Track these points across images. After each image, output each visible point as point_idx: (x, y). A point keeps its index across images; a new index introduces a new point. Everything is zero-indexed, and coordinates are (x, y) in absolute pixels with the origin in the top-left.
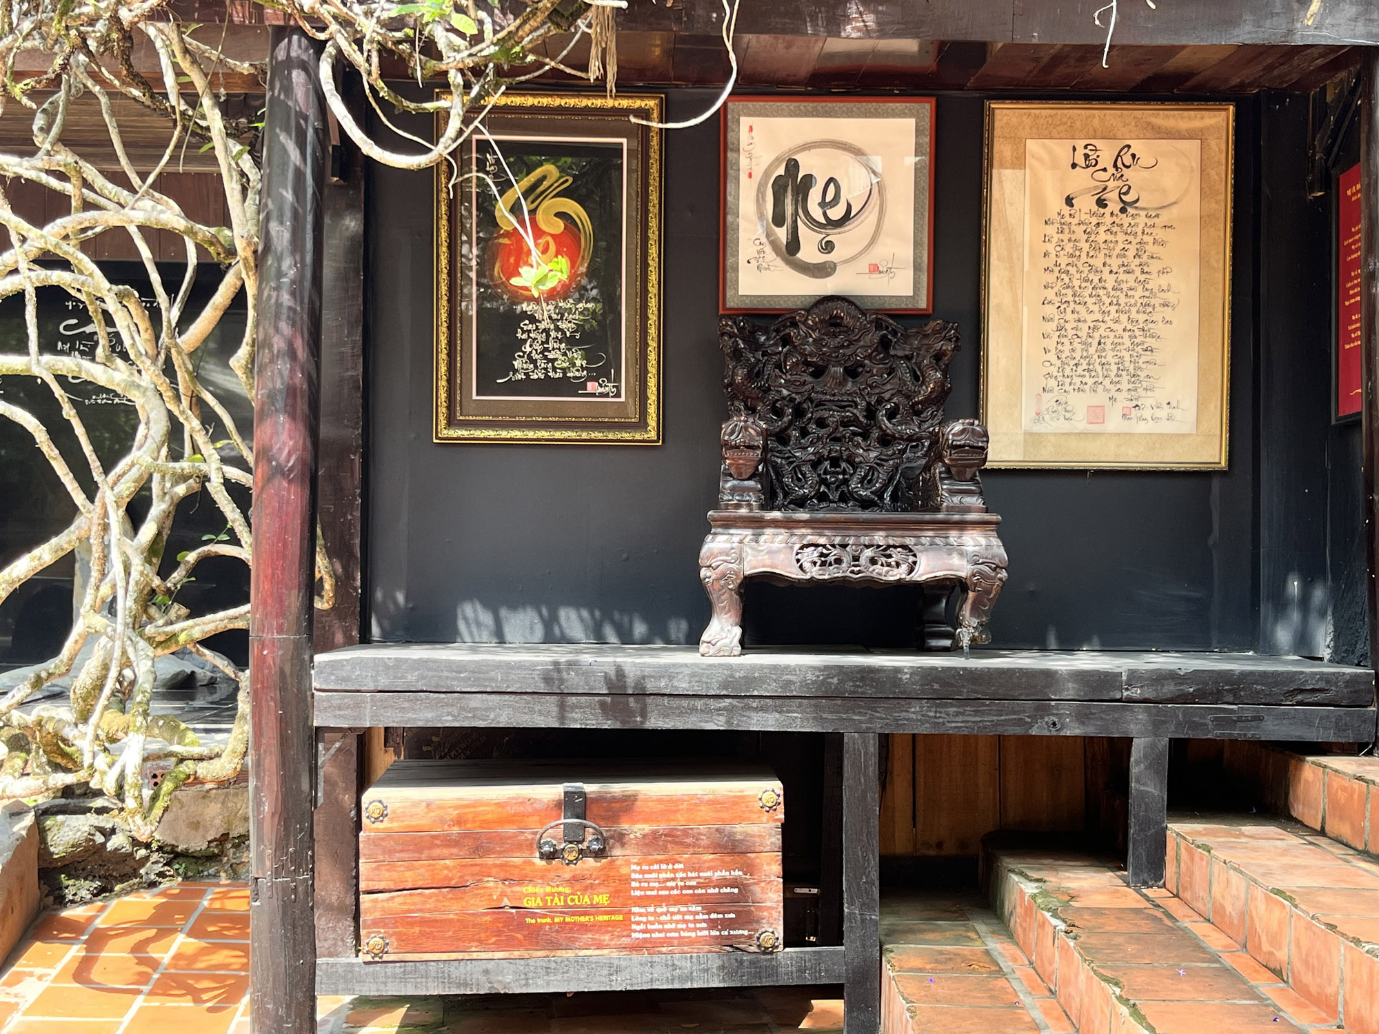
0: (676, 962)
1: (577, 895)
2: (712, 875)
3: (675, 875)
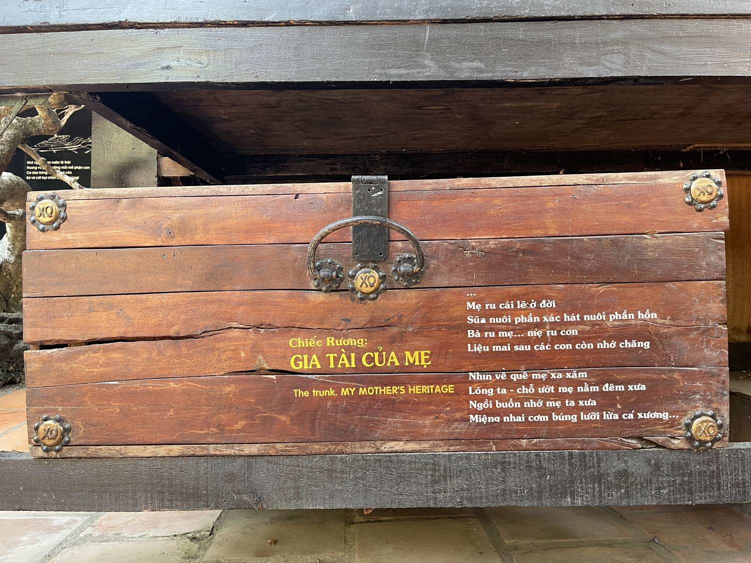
1: (377, 351)
2: (604, 319)
3: (542, 319)
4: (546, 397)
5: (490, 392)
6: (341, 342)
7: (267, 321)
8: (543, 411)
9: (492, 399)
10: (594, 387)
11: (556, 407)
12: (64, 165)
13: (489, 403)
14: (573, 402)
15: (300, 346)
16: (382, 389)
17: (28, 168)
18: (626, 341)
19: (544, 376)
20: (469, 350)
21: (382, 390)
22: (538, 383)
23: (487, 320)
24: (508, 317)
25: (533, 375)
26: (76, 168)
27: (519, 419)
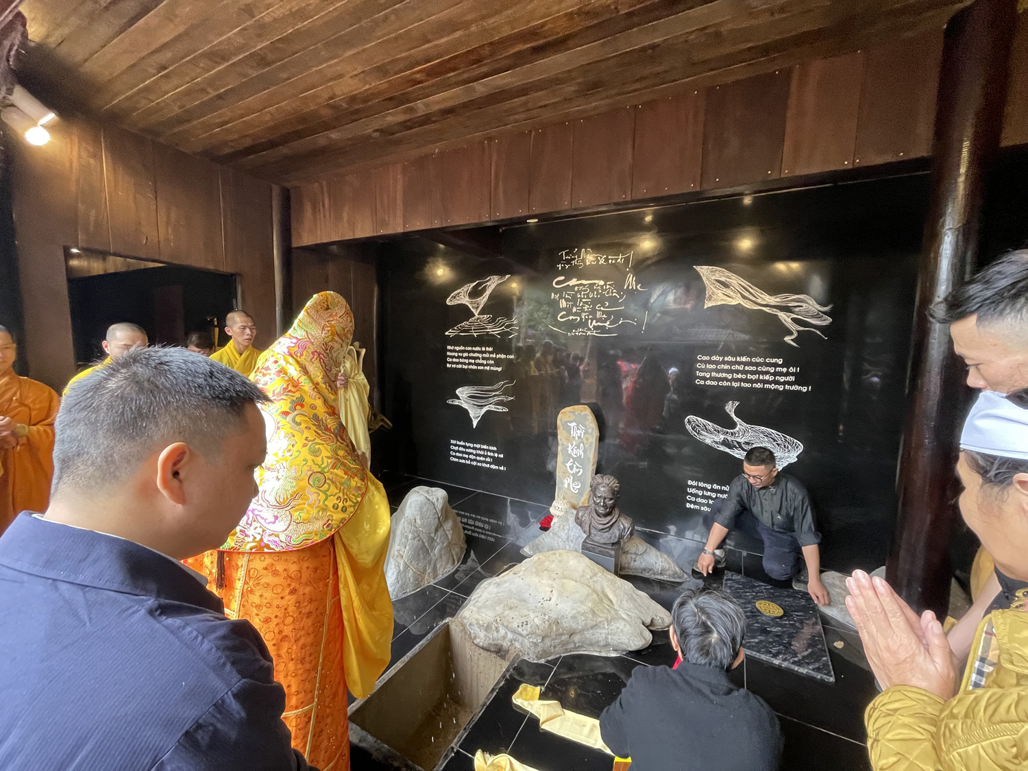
12: (485, 352)
17: (448, 353)
26: (498, 356)
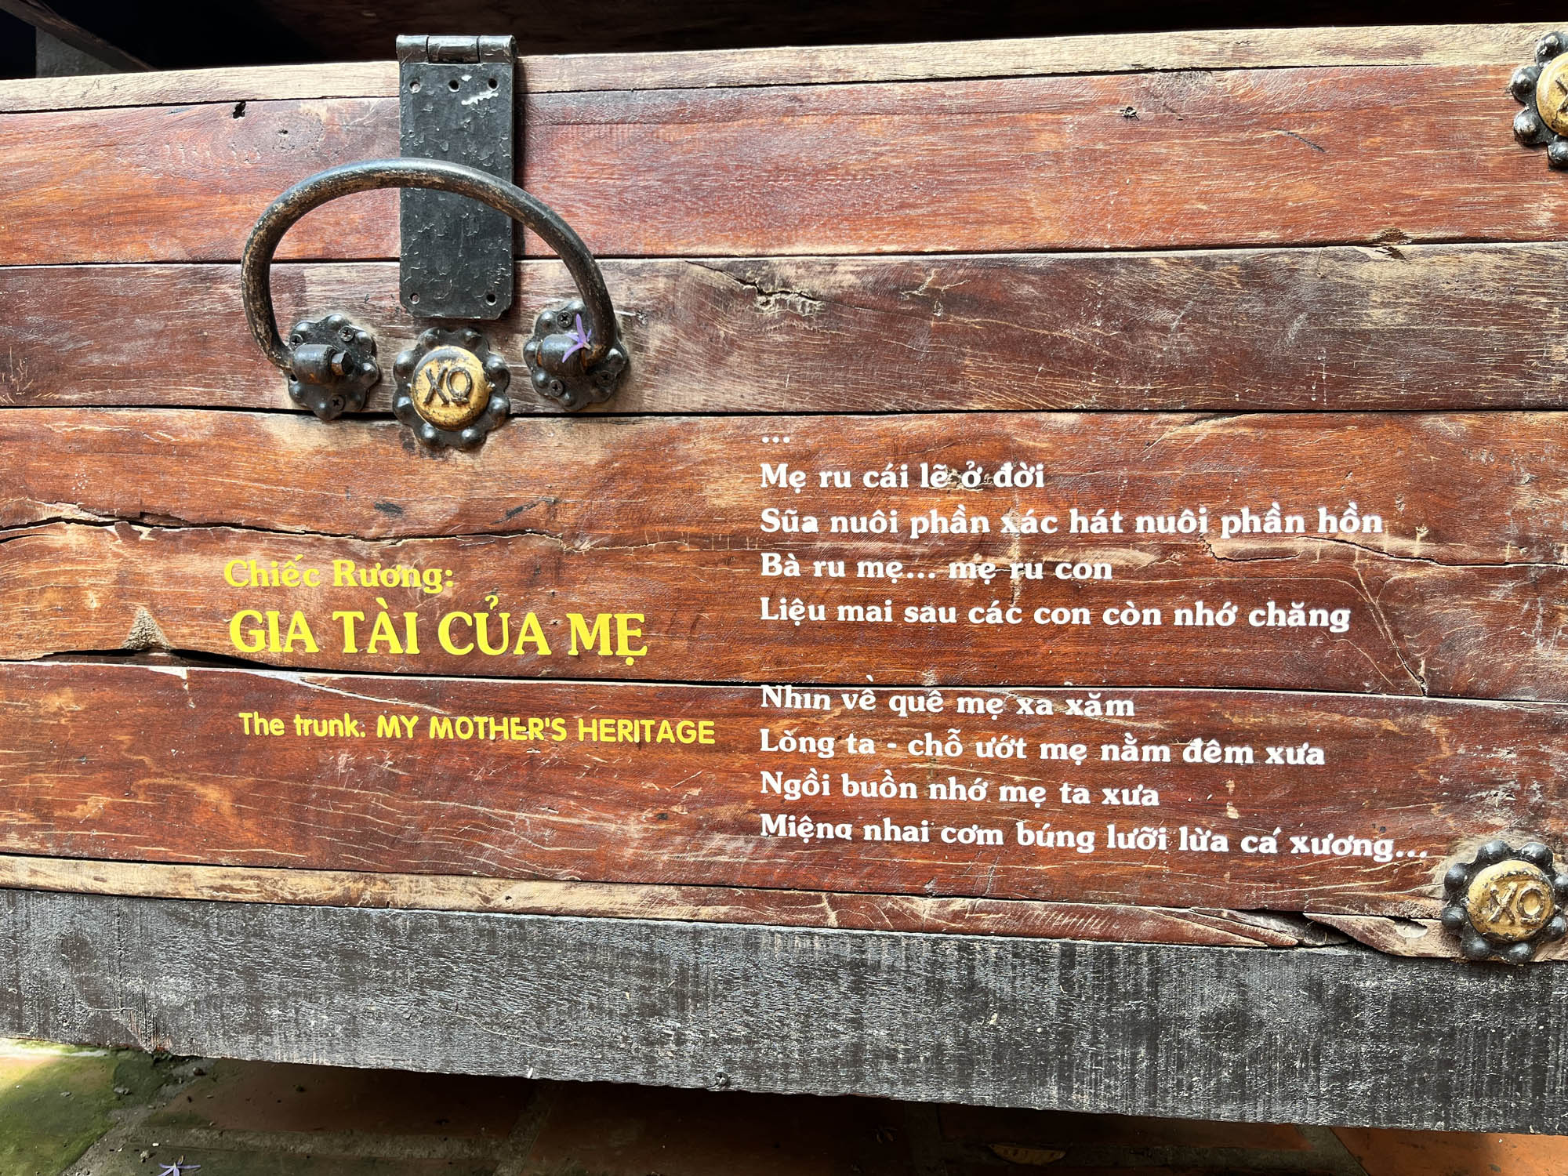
0: (985, 976)
1: (484, 607)
2: (1204, 529)
3: (996, 527)
4: (999, 771)
5: (825, 747)
6: (375, 576)
7: (159, 504)
8: (985, 815)
9: (833, 769)
10: (1156, 749)
11: (1030, 803)
13: (820, 780)
14: (1085, 793)
15: (255, 584)
16: (499, 723)
18: (1271, 605)
19: (994, 707)
20: (765, 616)
21: (499, 728)
22: (974, 727)
23: (824, 524)
24: (887, 513)
25: (961, 701)
27: (911, 834)
